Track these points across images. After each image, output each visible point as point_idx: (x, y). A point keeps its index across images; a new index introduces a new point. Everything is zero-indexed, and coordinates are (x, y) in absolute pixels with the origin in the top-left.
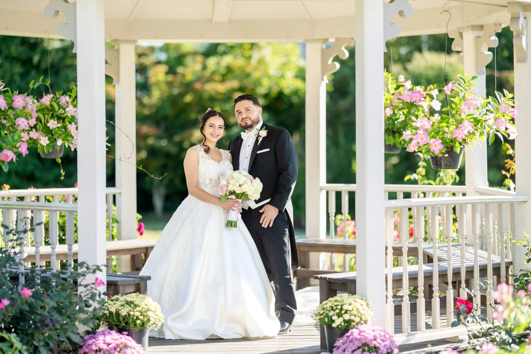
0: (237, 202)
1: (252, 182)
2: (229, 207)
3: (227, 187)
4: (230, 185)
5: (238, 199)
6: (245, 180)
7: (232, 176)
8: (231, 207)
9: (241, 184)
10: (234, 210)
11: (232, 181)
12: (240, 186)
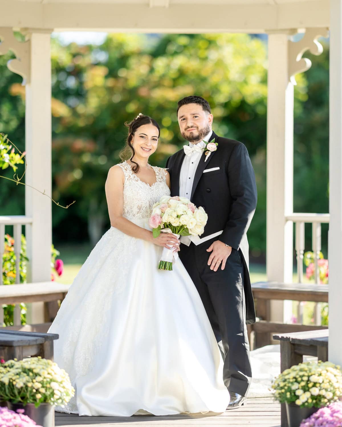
0: (174, 238)
1: (193, 212)
2: (163, 244)
3: (161, 217)
4: (165, 215)
5: (175, 233)
6: (186, 210)
7: (168, 203)
8: (165, 244)
9: (179, 214)
10: (169, 248)
11: (168, 211)
12: (177, 216)
